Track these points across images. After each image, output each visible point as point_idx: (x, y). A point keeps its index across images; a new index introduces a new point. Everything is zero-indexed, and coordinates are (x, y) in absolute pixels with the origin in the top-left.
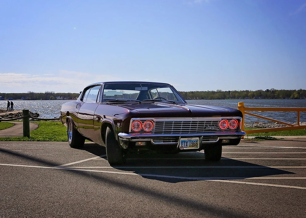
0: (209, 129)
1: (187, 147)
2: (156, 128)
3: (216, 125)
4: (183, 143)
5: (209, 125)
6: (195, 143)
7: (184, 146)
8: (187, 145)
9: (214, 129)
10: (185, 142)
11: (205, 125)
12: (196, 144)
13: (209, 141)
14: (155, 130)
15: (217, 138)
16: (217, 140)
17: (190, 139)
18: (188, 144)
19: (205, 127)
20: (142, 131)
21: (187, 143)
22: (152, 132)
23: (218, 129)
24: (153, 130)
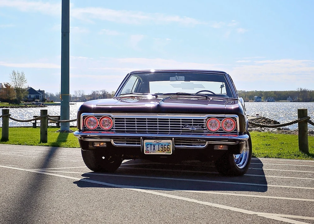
0: (189, 130)
1: (154, 151)
2: (116, 126)
3: (200, 125)
4: (149, 146)
5: (188, 124)
6: (166, 147)
7: (150, 150)
8: (154, 148)
9: (197, 130)
10: (151, 145)
11: (182, 124)
12: (168, 148)
13: (192, 145)
14: (116, 128)
15: (206, 143)
16: (205, 145)
17: (158, 141)
18: (157, 147)
19: (182, 127)
20: (99, 129)
21: (154, 147)
22: (113, 131)
23: (206, 130)
24: (112, 128)
